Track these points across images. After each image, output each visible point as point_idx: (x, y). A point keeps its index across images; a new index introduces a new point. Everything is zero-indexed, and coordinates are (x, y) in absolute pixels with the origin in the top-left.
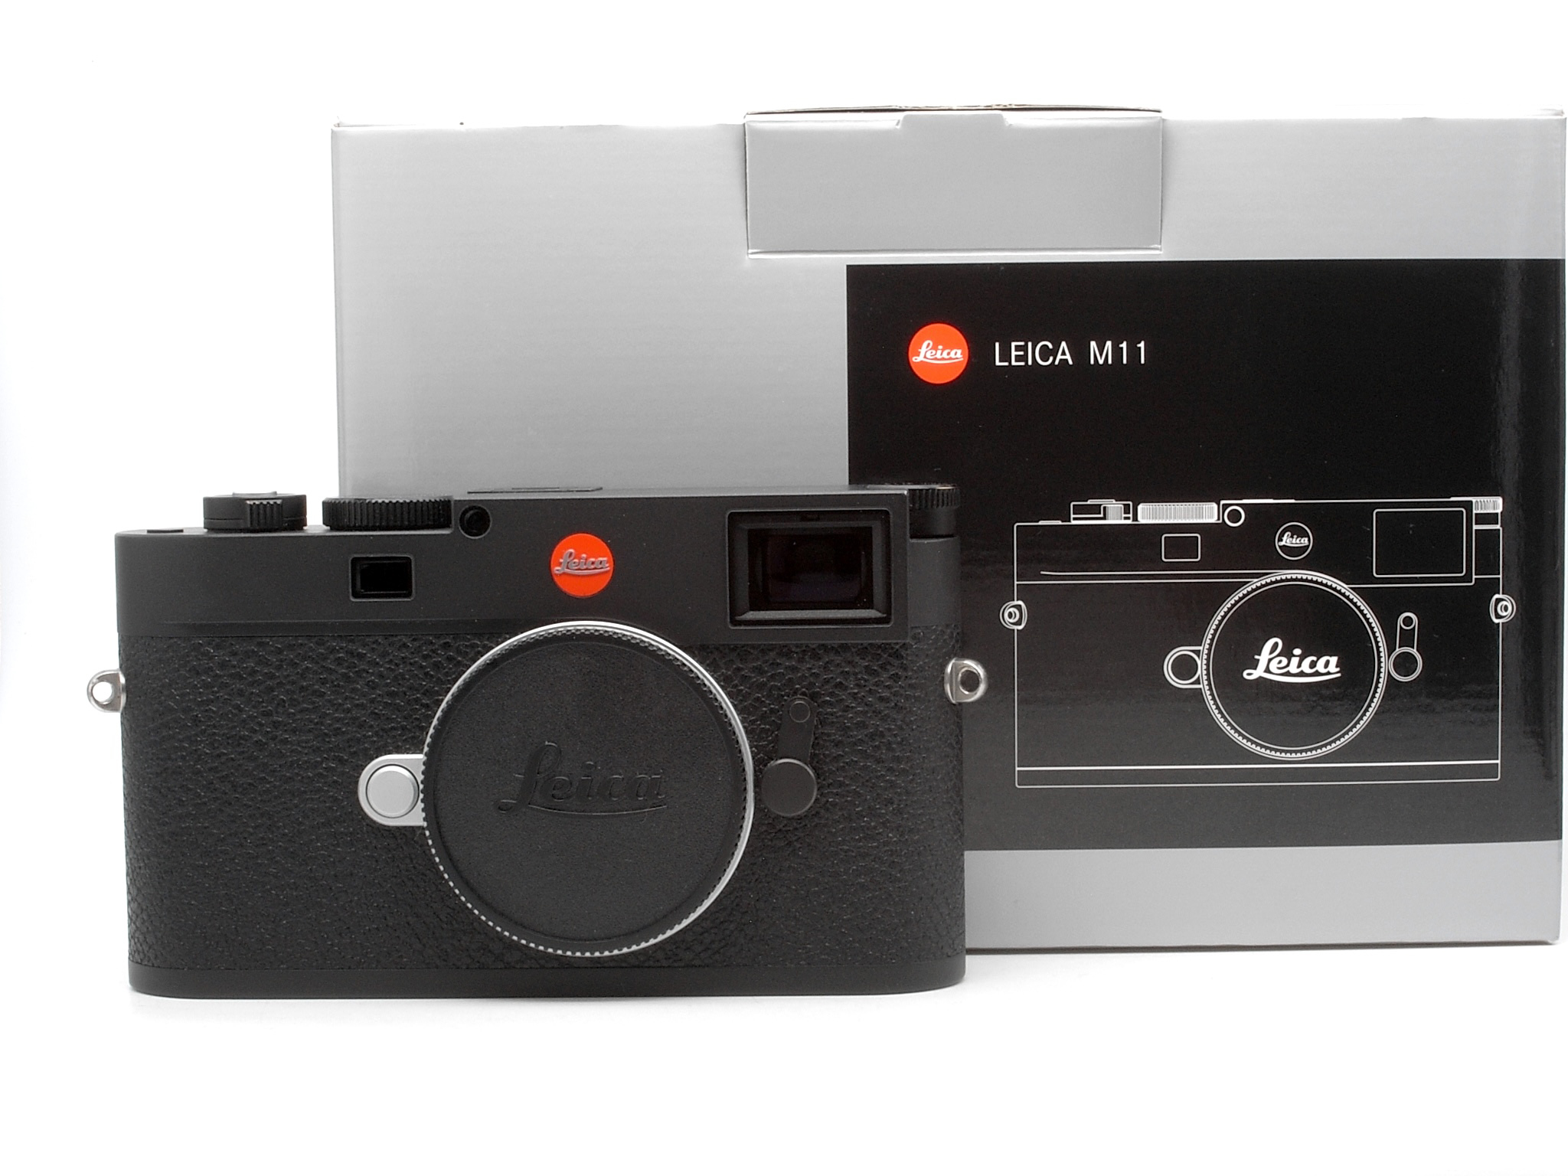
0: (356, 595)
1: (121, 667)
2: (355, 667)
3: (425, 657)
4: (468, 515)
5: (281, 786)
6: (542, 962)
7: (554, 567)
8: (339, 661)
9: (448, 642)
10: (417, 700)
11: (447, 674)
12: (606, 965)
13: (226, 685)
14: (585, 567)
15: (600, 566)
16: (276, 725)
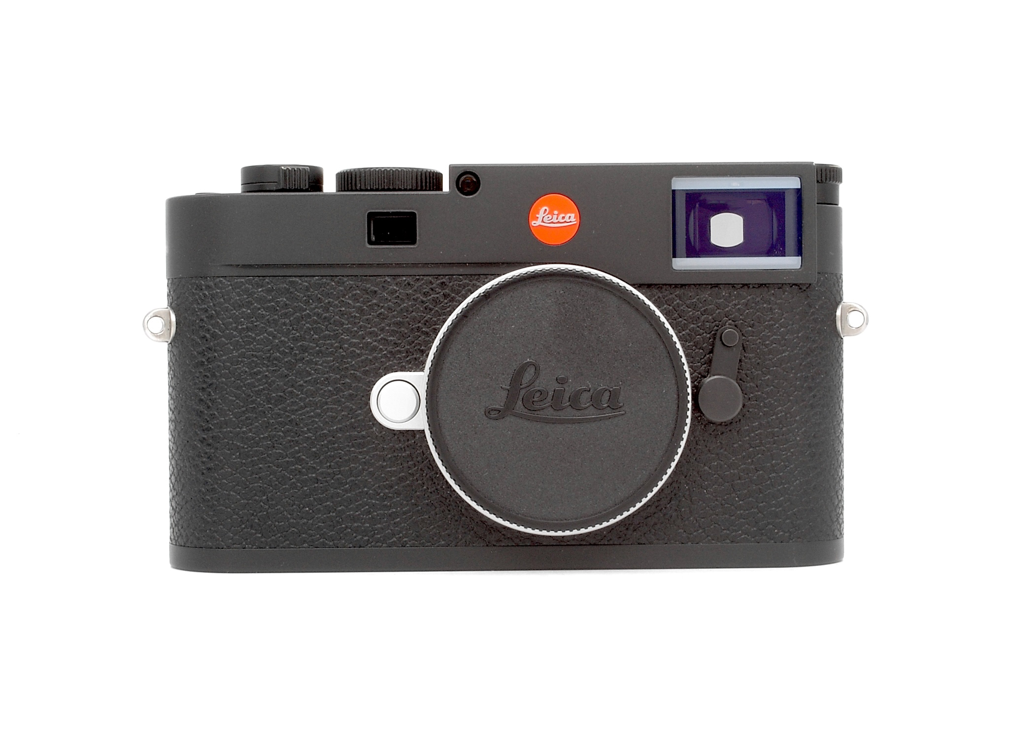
0: (370, 242)
1: (171, 305)
2: (369, 302)
3: (426, 294)
4: (462, 179)
5: (305, 399)
6: (517, 541)
7: (531, 221)
8: (355, 298)
9: (444, 282)
10: (418, 329)
11: (444, 308)
12: (568, 543)
13: (263, 316)
14: (557, 221)
15: (569, 221)
16: (304, 349)
